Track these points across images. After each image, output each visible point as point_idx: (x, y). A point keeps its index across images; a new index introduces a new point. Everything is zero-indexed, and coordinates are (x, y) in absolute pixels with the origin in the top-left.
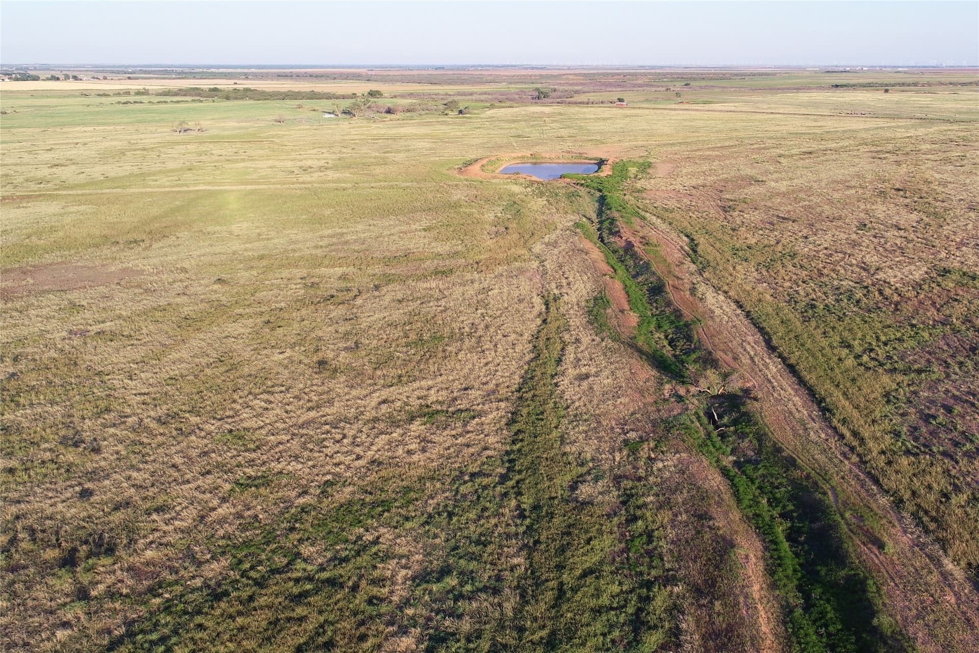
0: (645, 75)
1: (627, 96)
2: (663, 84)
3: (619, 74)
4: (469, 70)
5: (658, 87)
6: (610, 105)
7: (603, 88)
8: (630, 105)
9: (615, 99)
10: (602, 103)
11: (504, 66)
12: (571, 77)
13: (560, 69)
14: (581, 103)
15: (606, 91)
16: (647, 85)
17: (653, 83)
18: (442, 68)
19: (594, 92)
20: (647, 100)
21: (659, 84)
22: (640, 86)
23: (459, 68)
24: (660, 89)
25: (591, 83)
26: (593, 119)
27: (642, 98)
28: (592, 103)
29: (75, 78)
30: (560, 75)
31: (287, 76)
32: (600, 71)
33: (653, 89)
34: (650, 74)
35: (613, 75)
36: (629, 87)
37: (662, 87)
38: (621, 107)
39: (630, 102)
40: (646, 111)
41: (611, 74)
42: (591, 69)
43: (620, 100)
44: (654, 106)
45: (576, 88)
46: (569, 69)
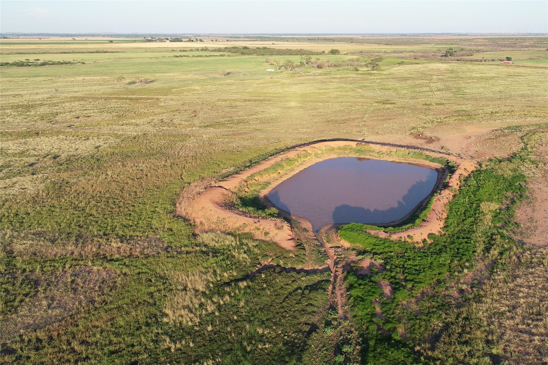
0: (531, 39)
1: (514, 55)
2: (545, 45)
3: (512, 39)
4: (420, 36)
5: (540, 47)
6: (499, 62)
7: (499, 48)
8: (516, 63)
9: (504, 57)
10: (493, 60)
11: (442, 34)
12: (480, 40)
13: (476, 36)
14: (476, 61)
15: (500, 50)
16: (532, 46)
17: (537, 45)
18: (405, 35)
19: (491, 51)
20: (530, 59)
21: (541, 45)
22: (527, 47)
23: (415, 35)
24: (542, 49)
25: (491, 44)
26: (477, 78)
27: (527, 57)
28: (485, 61)
29: (201, 40)
30: (473, 39)
31: (312, 39)
32: (501, 37)
33: (536, 49)
34: (535, 38)
35: (509, 39)
36: (519, 47)
37: (544, 47)
38: (507, 66)
39: (515, 60)
40: (529, 70)
41: (508, 38)
42: (495, 35)
43: (509, 59)
44: (536, 65)
45: (480, 48)
46: (482, 35)
